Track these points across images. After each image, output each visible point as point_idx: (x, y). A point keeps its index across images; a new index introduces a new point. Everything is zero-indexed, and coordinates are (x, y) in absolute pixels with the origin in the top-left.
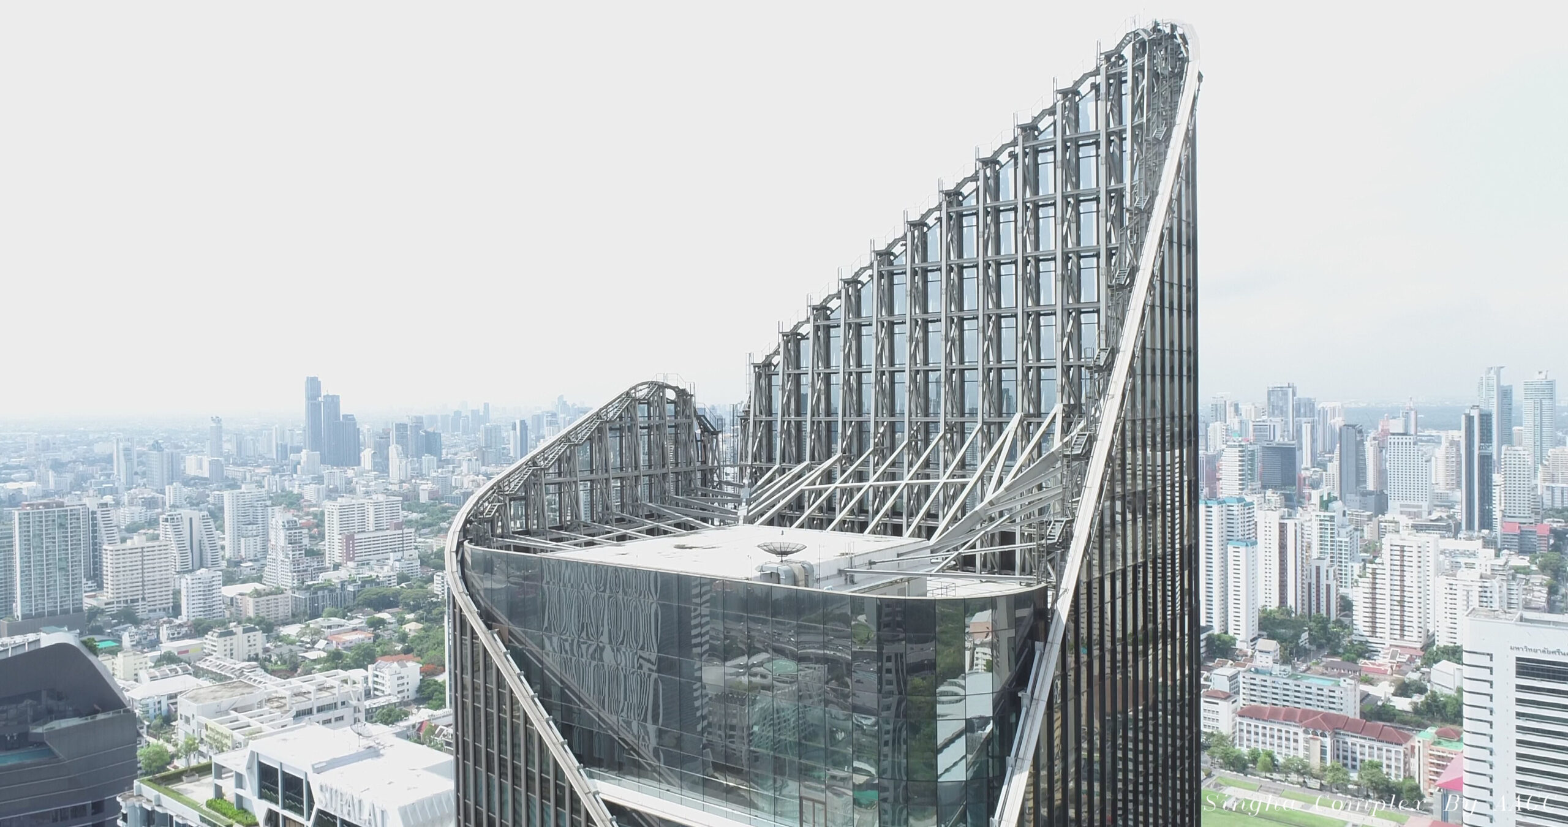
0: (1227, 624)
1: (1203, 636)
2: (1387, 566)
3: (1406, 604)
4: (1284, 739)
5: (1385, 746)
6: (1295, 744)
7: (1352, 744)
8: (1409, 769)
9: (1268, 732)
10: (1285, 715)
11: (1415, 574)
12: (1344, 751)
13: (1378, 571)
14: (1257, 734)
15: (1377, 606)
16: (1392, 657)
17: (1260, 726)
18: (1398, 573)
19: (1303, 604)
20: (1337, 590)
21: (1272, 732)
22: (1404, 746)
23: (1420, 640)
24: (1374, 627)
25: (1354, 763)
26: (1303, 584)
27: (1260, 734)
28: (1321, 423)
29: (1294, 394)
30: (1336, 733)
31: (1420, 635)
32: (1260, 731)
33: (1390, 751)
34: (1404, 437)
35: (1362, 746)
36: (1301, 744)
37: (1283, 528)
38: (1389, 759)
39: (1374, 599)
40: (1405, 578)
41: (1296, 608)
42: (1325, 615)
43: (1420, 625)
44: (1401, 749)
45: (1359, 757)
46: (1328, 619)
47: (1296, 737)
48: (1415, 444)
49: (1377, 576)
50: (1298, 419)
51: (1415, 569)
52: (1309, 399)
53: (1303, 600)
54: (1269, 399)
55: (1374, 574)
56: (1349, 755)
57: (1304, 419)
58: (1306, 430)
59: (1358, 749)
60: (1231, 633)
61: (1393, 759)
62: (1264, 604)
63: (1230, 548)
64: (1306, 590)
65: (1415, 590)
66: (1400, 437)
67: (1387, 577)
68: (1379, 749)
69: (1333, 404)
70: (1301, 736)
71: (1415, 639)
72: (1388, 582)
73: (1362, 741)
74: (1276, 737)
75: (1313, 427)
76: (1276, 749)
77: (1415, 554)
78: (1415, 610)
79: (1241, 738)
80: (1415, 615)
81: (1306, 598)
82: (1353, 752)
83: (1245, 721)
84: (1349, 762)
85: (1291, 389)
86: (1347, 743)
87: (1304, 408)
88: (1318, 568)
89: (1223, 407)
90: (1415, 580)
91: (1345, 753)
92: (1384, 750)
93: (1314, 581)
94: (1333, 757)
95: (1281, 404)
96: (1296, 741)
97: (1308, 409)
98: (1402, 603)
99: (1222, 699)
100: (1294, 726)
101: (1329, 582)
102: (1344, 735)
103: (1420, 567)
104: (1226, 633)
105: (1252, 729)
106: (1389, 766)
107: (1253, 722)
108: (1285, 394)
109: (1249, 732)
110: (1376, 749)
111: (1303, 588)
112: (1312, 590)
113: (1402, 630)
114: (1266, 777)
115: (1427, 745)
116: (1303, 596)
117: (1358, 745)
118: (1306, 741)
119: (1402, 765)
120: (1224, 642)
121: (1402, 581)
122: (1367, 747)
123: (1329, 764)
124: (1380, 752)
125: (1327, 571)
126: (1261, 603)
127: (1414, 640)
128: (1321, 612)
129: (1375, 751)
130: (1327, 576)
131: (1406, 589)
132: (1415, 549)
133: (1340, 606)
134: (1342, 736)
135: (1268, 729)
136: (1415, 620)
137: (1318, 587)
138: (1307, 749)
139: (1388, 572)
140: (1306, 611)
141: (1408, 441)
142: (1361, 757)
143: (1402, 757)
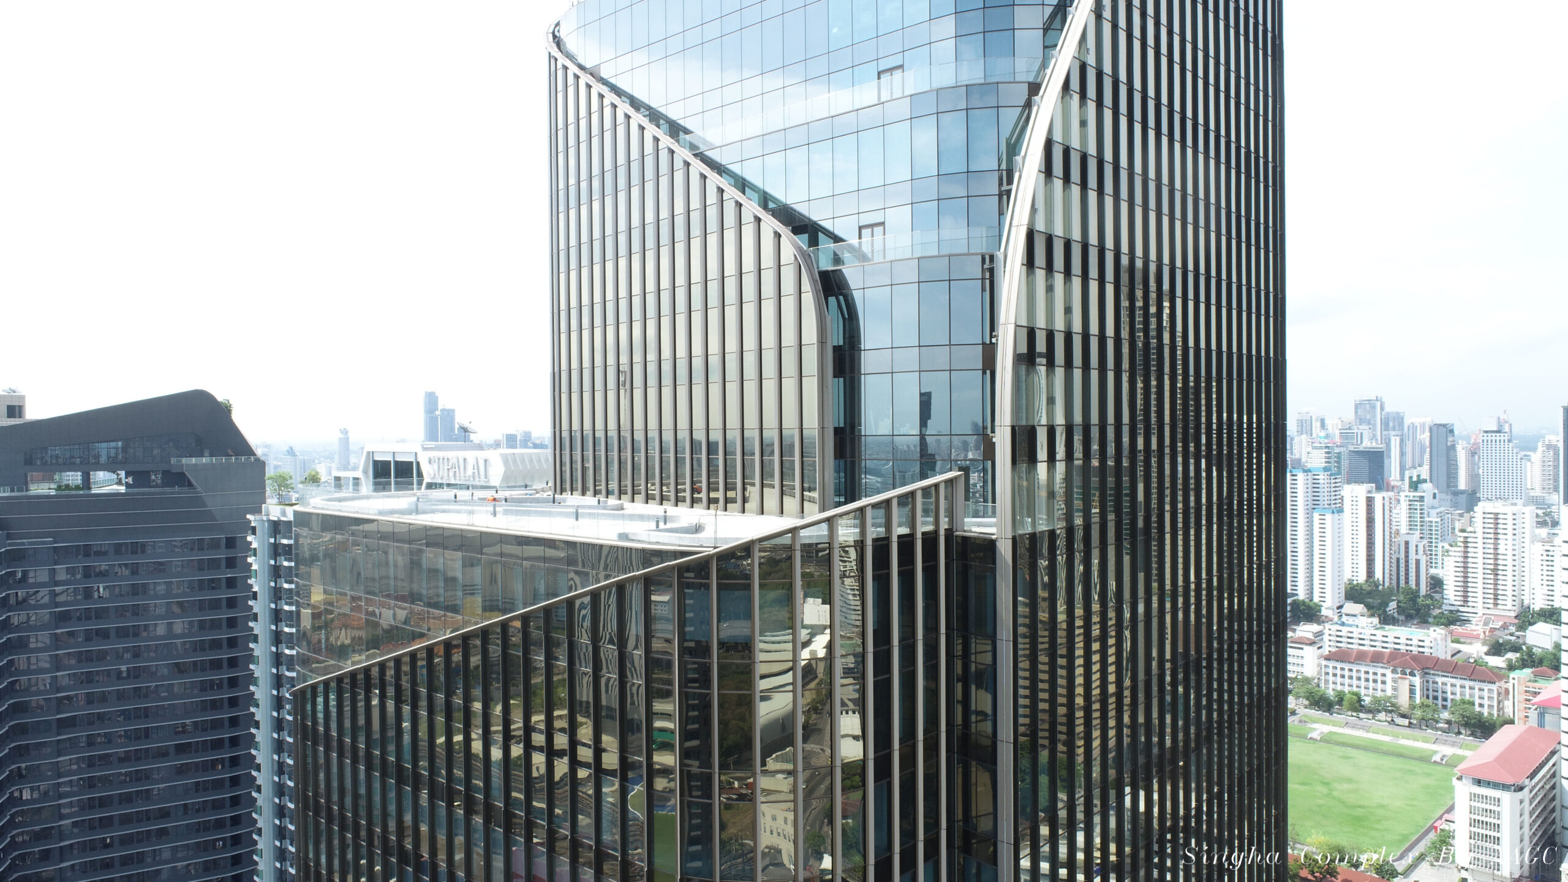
0: (1312, 593)
1: (1289, 601)
2: (1480, 535)
3: (1500, 572)
4: (1371, 680)
5: (1477, 685)
6: (1383, 686)
7: (1443, 684)
8: (1503, 709)
9: (1354, 674)
10: (1372, 657)
11: (1510, 542)
12: (1434, 691)
13: (1469, 540)
14: (1343, 676)
15: (1469, 575)
16: (1486, 624)
17: (1347, 668)
18: (1492, 541)
19: (1391, 579)
20: (1427, 570)
21: (1358, 675)
22: (1497, 684)
23: (1514, 608)
24: (1466, 597)
25: (1445, 703)
26: (1391, 558)
27: (1346, 677)
28: (1411, 439)
29: (1382, 409)
30: (1426, 673)
31: (1514, 603)
32: (1346, 673)
33: (1483, 690)
34: (1498, 435)
35: (1453, 685)
36: (1389, 683)
37: (1370, 502)
38: (1481, 698)
39: (1466, 567)
40: (1499, 546)
41: (1384, 577)
42: (1414, 587)
43: (1514, 593)
44: (1494, 687)
45: (1450, 696)
46: (1418, 591)
47: (1384, 678)
48: (1509, 441)
49: (1469, 545)
50: (1386, 432)
51: (1510, 537)
52: (1398, 413)
53: (1391, 575)
54: (1356, 412)
55: (1466, 542)
56: (1440, 695)
57: (1393, 433)
58: (1395, 443)
59: (1449, 689)
60: (1316, 599)
61: (1486, 698)
62: (1350, 577)
63: (1316, 516)
64: (1394, 565)
65: (1510, 558)
66: (1494, 435)
67: (1480, 545)
68: (1471, 688)
69: (1422, 420)
70: (1390, 676)
71: (1509, 607)
72: (1480, 550)
73: (1454, 681)
74: (1363, 679)
75: (1402, 441)
76: (1363, 692)
77: (1510, 522)
78: (1510, 578)
79: (1327, 682)
80: (1510, 583)
81: (1394, 573)
82: (1443, 692)
83: (1331, 664)
84: (1440, 702)
85: (1378, 404)
86: (1437, 683)
87: (1391, 422)
88: (1407, 543)
89: (1309, 423)
90: (1510, 547)
91: (1435, 694)
92: (1477, 689)
93: (1402, 556)
94: (1422, 696)
95: (1368, 417)
96: (1384, 682)
97: (1397, 424)
98: (1495, 572)
99: (1307, 644)
100: (1382, 667)
101: (1418, 557)
102: (1434, 675)
103: (1514, 535)
104: (1311, 600)
105: (1339, 672)
106: (1481, 705)
107: (1339, 665)
108: (1373, 407)
109: (1335, 675)
110: (1467, 688)
111: (1391, 562)
112: (1401, 564)
113: (1496, 599)
114: (1352, 716)
115: (1522, 682)
116: (1391, 571)
117: (1449, 685)
118: (1394, 681)
119: (1495, 704)
120: (1309, 607)
121: (1496, 549)
122: (1458, 686)
123: (1418, 701)
124: (1472, 691)
125: (1417, 546)
126: (1347, 575)
127: (1508, 609)
128: (1410, 583)
129: (1467, 689)
130: (1417, 551)
131: (1500, 557)
132: (1510, 517)
133: (1431, 584)
134: (1431, 676)
135: (1354, 671)
136: (1509, 588)
137: (1407, 562)
138: (1395, 689)
139: (1480, 540)
140: (1394, 582)
141: (1502, 438)
142: (1452, 697)
143: (1495, 696)
